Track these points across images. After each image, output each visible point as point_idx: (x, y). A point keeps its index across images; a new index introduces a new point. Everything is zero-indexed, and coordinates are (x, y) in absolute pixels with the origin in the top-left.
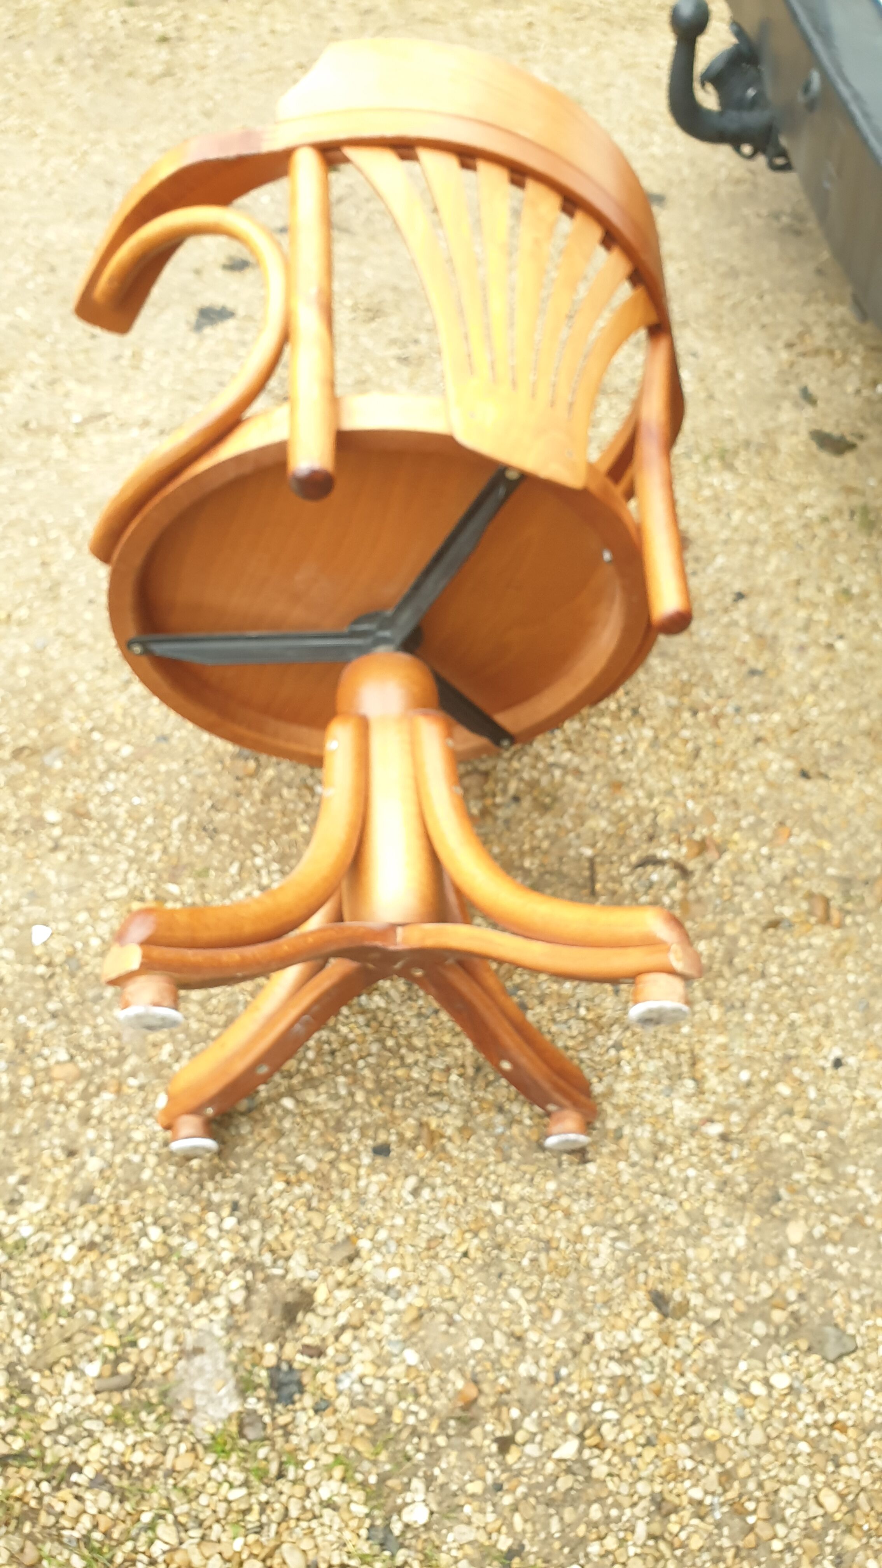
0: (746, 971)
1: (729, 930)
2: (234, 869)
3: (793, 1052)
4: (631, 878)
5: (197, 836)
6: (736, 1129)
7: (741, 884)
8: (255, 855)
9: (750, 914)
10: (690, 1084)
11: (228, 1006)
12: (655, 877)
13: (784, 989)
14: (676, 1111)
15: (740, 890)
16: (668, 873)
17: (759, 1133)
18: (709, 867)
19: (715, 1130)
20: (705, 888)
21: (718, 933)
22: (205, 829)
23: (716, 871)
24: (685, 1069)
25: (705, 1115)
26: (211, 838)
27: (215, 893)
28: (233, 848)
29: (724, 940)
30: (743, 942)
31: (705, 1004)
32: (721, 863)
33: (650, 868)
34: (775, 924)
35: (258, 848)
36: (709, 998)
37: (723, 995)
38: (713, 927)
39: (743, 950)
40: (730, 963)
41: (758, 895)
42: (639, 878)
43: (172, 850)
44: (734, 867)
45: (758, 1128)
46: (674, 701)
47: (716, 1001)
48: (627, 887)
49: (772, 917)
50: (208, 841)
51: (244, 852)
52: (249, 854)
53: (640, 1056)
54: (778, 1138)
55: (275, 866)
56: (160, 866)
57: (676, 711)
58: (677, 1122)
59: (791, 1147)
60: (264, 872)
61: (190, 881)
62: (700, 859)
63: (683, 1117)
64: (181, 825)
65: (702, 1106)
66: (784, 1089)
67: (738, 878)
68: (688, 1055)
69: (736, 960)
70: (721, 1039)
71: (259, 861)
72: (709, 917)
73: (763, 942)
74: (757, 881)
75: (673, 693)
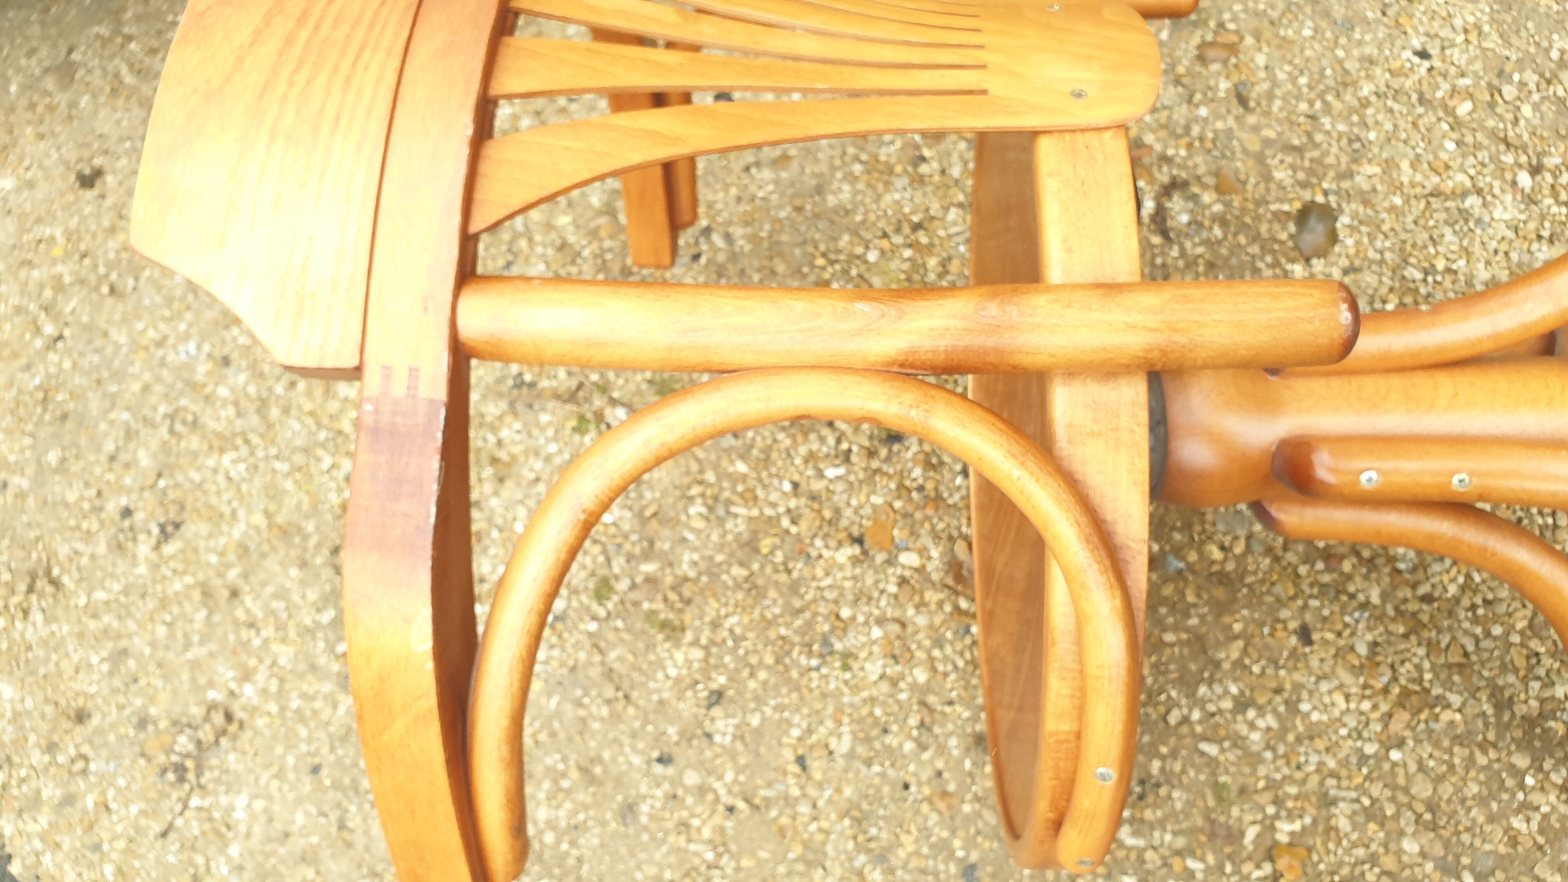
0: (1309, 135)
1: (1254, 145)
2: (1211, 749)
3: (1414, 97)
4: (1188, 245)
5: (1155, 806)
6: (1523, 159)
7: (1187, 129)
8: (1185, 720)
9: (1231, 122)
10: (1472, 202)
11: (1437, 745)
12: (1185, 218)
13: (1329, 98)
14: (1507, 216)
15: (1196, 130)
16: (1177, 205)
17: (1526, 137)
18: (1165, 159)
19: (1525, 180)
20: (1196, 166)
21: (1260, 158)
22: (1141, 797)
23: (1170, 152)
24: (1450, 204)
25: (1508, 188)
26: (1158, 785)
27: (1254, 772)
28: (1174, 754)
29: (1268, 152)
30: (1270, 133)
31: (1358, 179)
32: (1158, 147)
33: (1169, 223)
34: (1242, 101)
35: (1174, 717)
36: (1350, 174)
37: (1344, 159)
38: (1251, 163)
39: (1279, 134)
40: (1299, 150)
41: (1203, 112)
42: (1187, 235)
43: (1181, 842)
44: (1163, 134)
45: (1520, 136)
46: (900, 182)
47: (1354, 167)
48: (1200, 250)
49: (1234, 101)
50: (1163, 791)
51: (1180, 738)
52: (1184, 729)
53: (1441, 249)
54: (1527, 120)
55: (1203, 690)
56: (1211, 859)
57: (919, 181)
58: (1523, 217)
59: (1536, 107)
60: (1211, 708)
61: (1235, 811)
62: (1155, 169)
63: (1516, 212)
64: (1135, 834)
65: (1497, 191)
66: (1464, 108)
67: (1180, 131)
68: (1432, 200)
69: (1296, 142)
70: (1405, 165)
71: (1196, 715)
72: (1239, 164)
73: (1268, 113)
74: (1181, 113)
75: (887, 184)
